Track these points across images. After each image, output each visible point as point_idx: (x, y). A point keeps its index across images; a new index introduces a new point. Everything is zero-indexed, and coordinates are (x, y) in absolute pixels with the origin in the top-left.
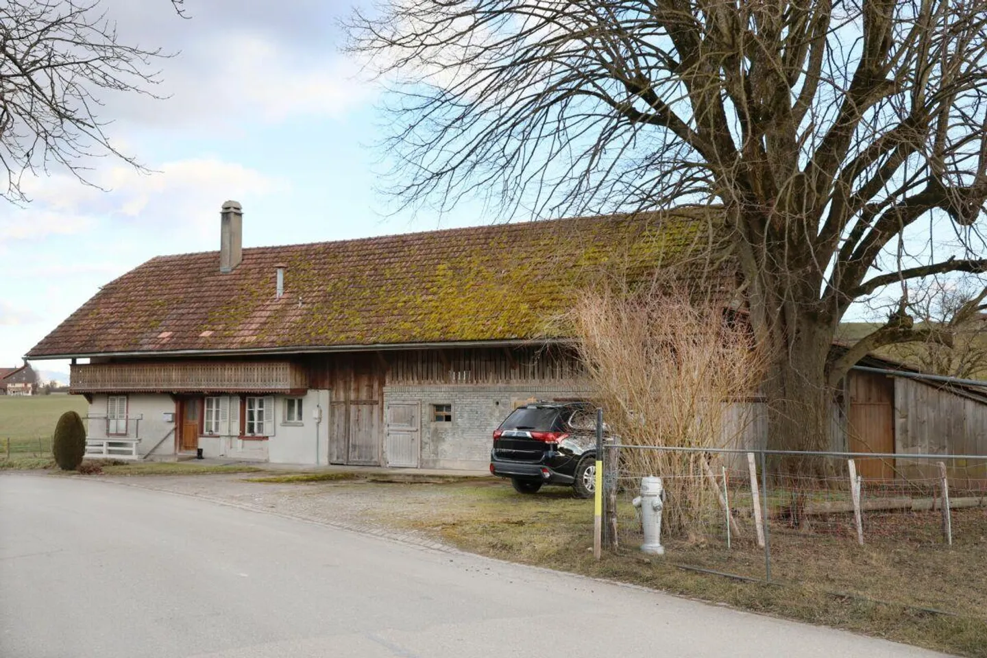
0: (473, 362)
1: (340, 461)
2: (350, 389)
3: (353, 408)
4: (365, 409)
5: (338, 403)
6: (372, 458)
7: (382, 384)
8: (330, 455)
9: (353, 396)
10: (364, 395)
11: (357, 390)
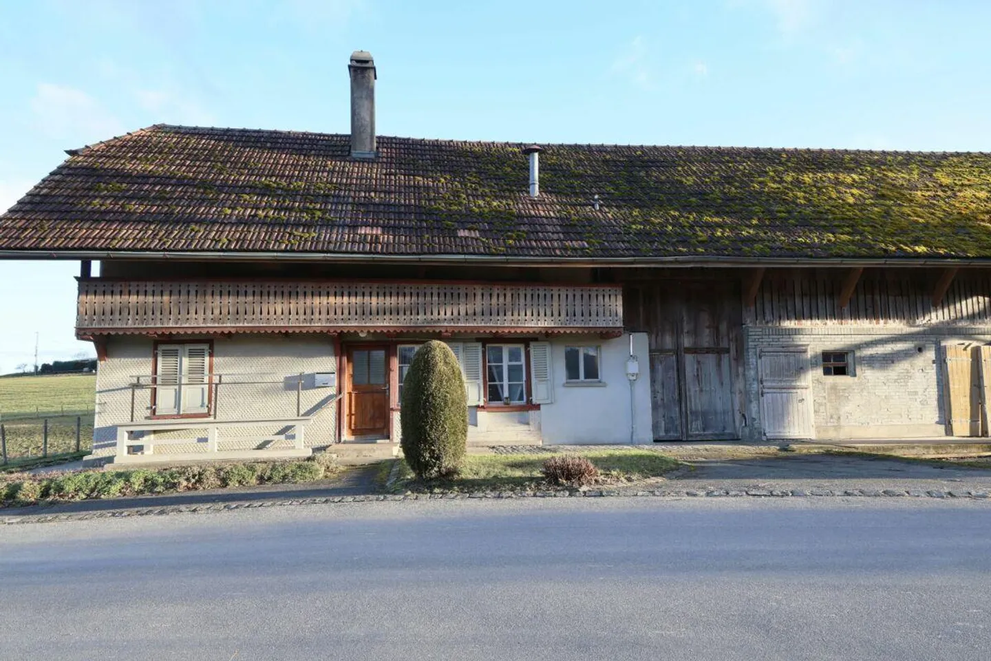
0: (877, 298)
1: (672, 434)
2: (682, 332)
3: (689, 359)
4: (710, 361)
5: (662, 351)
6: (724, 428)
7: (737, 323)
8: (655, 427)
9: (687, 342)
10: (706, 340)
11: (695, 332)
